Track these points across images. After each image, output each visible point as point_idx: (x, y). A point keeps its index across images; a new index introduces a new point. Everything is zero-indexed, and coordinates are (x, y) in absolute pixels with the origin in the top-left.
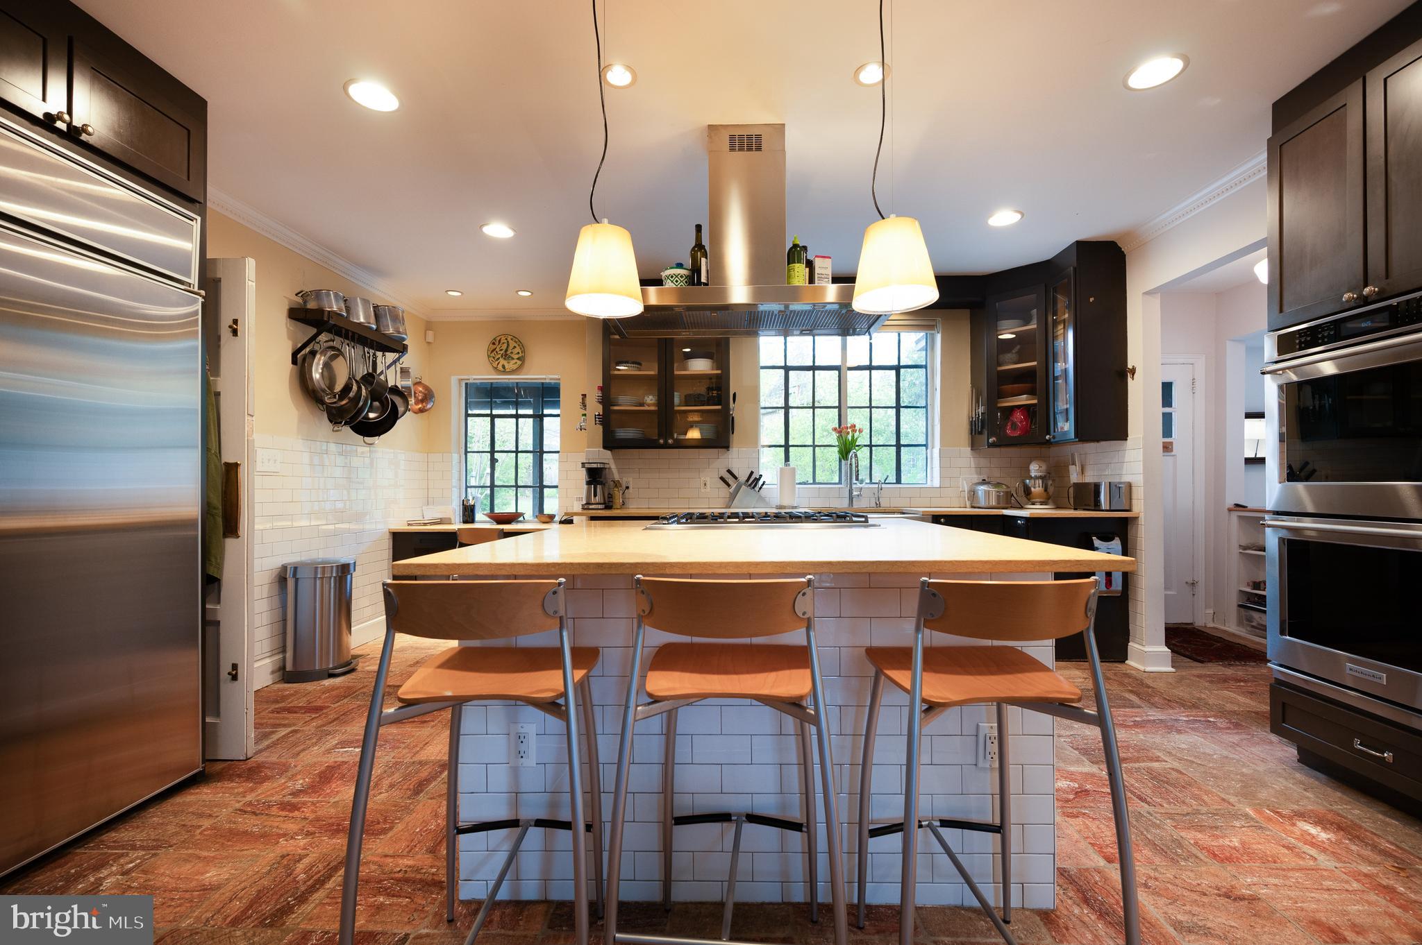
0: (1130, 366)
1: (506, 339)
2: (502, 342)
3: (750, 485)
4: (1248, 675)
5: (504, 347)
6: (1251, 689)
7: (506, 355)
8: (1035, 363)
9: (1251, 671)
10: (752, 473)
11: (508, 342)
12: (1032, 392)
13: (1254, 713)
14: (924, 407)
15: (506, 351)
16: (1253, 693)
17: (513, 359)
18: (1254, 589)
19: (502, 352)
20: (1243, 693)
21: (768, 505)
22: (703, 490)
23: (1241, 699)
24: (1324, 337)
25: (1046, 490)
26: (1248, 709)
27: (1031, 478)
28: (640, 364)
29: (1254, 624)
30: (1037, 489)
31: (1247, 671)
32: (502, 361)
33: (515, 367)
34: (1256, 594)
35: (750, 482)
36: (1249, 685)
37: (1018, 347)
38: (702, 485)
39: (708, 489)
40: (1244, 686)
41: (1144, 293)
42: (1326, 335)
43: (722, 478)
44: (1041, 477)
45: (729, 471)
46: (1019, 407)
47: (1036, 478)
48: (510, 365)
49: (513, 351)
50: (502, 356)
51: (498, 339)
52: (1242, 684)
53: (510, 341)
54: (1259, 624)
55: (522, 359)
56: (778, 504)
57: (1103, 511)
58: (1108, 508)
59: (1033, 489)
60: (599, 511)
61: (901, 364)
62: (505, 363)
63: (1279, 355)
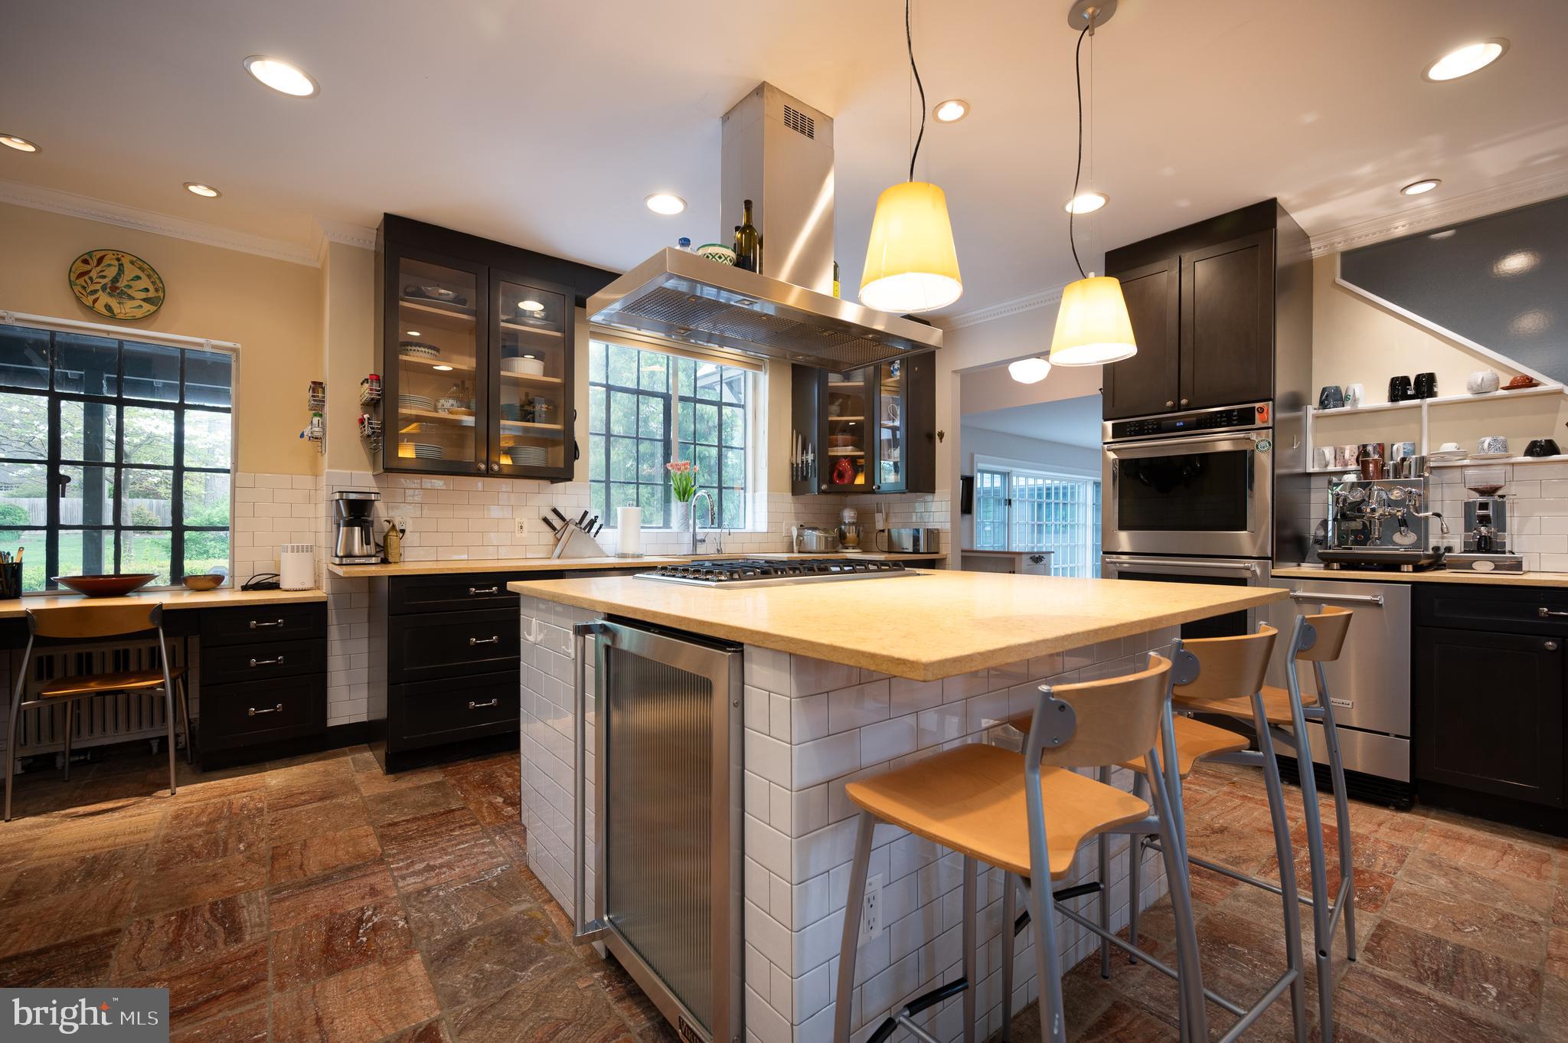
0: (938, 430)
1: (118, 260)
2: (105, 262)
3: (584, 529)
5: (112, 272)
7: (114, 288)
8: (862, 418)
10: (586, 513)
11: (121, 265)
12: (857, 445)
14: (741, 449)
15: (115, 280)
17: (133, 298)
19: (104, 281)
21: (601, 553)
22: (518, 535)
24: (1148, 429)
25: (858, 536)
27: (845, 524)
28: (438, 350)
30: (851, 534)
32: (104, 299)
33: (139, 313)
35: (583, 525)
37: (841, 400)
38: (517, 528)
39: (525, 534)
41: (952, 371)
42: (1150, 427)
43: (546, 520)
44: (853, 524)
45: (555, 511)
46: (846, 457)
47: (850, 524)
48: (128, 308)
49: (132, 283)
50: (104, 288)
51: (99, 255)
53: (127, 266)
55: (156, 302)
56: (620, 552)
57: (922, 553)
58: (926, 551)
59: (848, 534)
60: (373, 568)
61: (723, 401)
62: (113, 303)
63: (1113, 438)
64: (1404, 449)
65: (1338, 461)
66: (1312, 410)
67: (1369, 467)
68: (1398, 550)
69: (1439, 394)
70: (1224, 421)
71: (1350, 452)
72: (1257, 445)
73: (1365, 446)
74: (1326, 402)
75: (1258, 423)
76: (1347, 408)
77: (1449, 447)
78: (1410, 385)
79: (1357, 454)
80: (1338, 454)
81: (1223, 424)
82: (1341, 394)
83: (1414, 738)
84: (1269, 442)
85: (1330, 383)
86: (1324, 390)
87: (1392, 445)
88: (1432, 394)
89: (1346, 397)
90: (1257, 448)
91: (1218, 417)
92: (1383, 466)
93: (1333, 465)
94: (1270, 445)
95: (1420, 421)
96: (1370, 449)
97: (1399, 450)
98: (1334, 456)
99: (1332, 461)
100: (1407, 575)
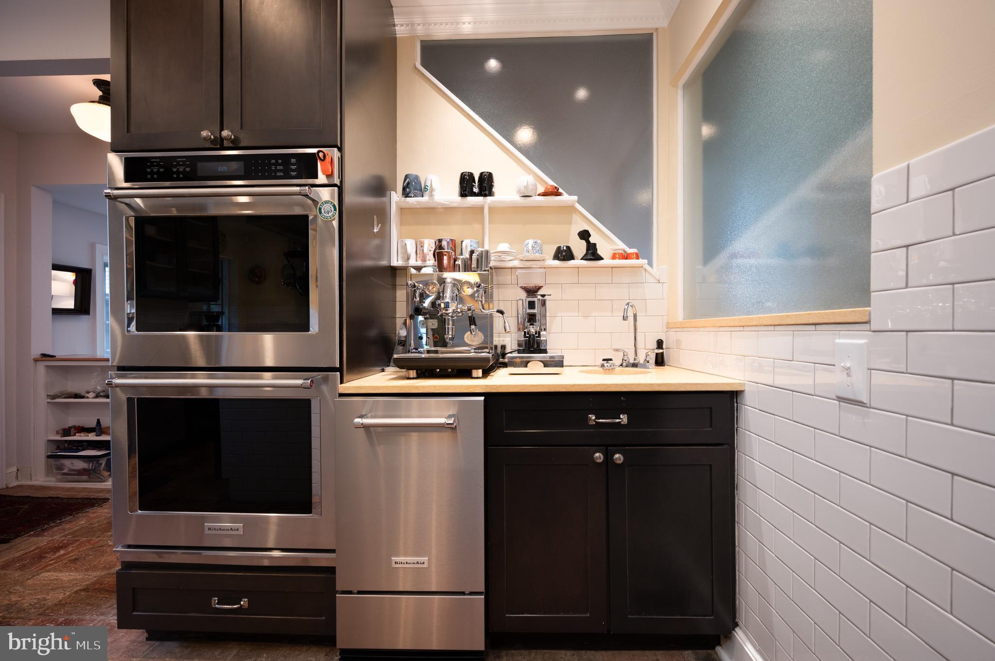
4: (65, 536)
6: (73, 555)
9: (70, 529)
13: (83, 590)
16: (76, 559)
18: (64, 436)
20: (65, 566)
23: (65, 576)
26: (75, 589)
29: (65, 471)
31: (64, 530)
34: (66, 441)
36: (70, 549)
40: (64, 555)
42: (181, 170)
52: (62, 552)
54: (71, 470)
63: (126, 181)
64: (471, 246)
65: (418, 256)
66: (396, 197)
67: (443, 260)
68: (469, 352)
69: (496, 194)
70: (280, 171)
71: (429, 246)
72: (320, 209)
73: (440, 241)
74: (408, 190)
75: (322, 179)
76: (426, 198)
77: (504, 247)
78: (475, 183)
79: (434, 248)
80: (419, 246)
81: (278, 174)
82: (421, 184)
83: (488, 593)
84: (334, 206)
85: (412, 171)
86: (406, 177)
87: (462, 242)
88: (489, 193)
89: (425, 188)
90: (320, 213)
91: (273, 164)
92: (455, 260)
93: (415, 260)
94: (335, 209)
95: (482, 223)
96: (444, 243)
97: (468, 245)
98: (415, 250)
99: (413, 256)
100: (477, 383)
